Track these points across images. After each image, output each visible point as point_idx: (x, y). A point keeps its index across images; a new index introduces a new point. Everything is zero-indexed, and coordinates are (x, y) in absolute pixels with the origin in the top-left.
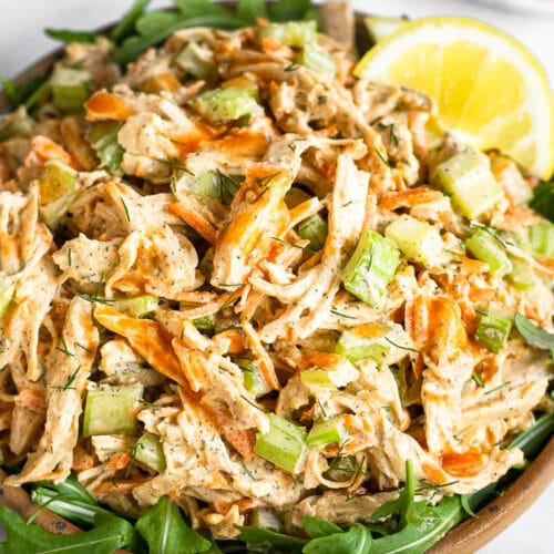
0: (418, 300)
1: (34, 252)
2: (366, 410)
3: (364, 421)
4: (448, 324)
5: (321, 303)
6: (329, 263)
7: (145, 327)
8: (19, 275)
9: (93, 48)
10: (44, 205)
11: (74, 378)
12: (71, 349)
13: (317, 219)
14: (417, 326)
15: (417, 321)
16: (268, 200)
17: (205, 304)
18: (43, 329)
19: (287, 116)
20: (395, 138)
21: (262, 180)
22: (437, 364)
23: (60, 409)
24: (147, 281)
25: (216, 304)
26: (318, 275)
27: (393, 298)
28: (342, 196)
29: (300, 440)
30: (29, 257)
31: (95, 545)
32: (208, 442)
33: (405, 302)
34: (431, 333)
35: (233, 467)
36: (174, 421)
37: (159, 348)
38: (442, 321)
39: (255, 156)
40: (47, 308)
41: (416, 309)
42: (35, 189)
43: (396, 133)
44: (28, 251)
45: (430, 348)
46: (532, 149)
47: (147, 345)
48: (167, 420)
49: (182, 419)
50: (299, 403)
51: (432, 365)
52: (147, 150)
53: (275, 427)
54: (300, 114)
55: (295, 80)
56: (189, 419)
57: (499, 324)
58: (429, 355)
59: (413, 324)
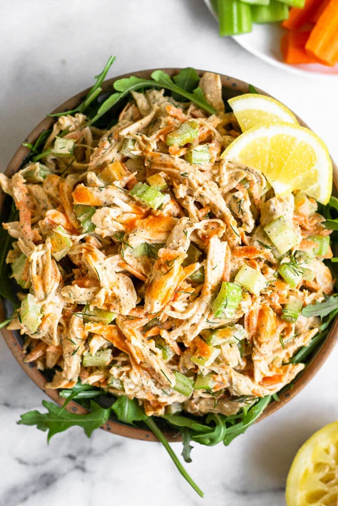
0: (251, 313)
1: (52, 289)
2: (224, 372)
3: (222, 378)
4: (267, 326)
5: (201, 319)
6: (205, 300)
7: (110, 329)
8: (44, 302)
9: (74, 119)
10: (55, 252)
11: (76, 351)
12: (74, 339)
13: (199, 273)
14: (250, 326)
15: (251, 324)
16: (173, 274)
17: (142, 318)
18: (59, 324)
19: (183, 199)
20: (241, 209)
21: (170, 262)
22: (260, 346)
23: (71, 362)
24: (111, 305)
25: (147, 319)
26: (199, 305)
27: (239, 314)
28: (212, 264)
29: (191, 387)
30: (48, 292)
31: (93, 422)
32: (145, 384)
33: (244, 315)
34: (258, 329)
35: (158, 392)
36: (128, 376)
37: (119, 340)
38: (264, 324)
39: (166, 232)
40: (60, 316)
41: (250, 318)
42: (49, 245)
43: (242, 207)
44: (49, 288)
45: (257, 335)
46: (319, 189)
47: (113, 338)
48: (124, 374)
49: (132, 375)
50: (190, 367)
51: (257, 346)
52: (108, 228)
53: (178, 380)
54: (190, 198)
55: (187, 182)
56: (135, 374)
57: (293, 316)
58: (256, 339)
59: (248, 325)
